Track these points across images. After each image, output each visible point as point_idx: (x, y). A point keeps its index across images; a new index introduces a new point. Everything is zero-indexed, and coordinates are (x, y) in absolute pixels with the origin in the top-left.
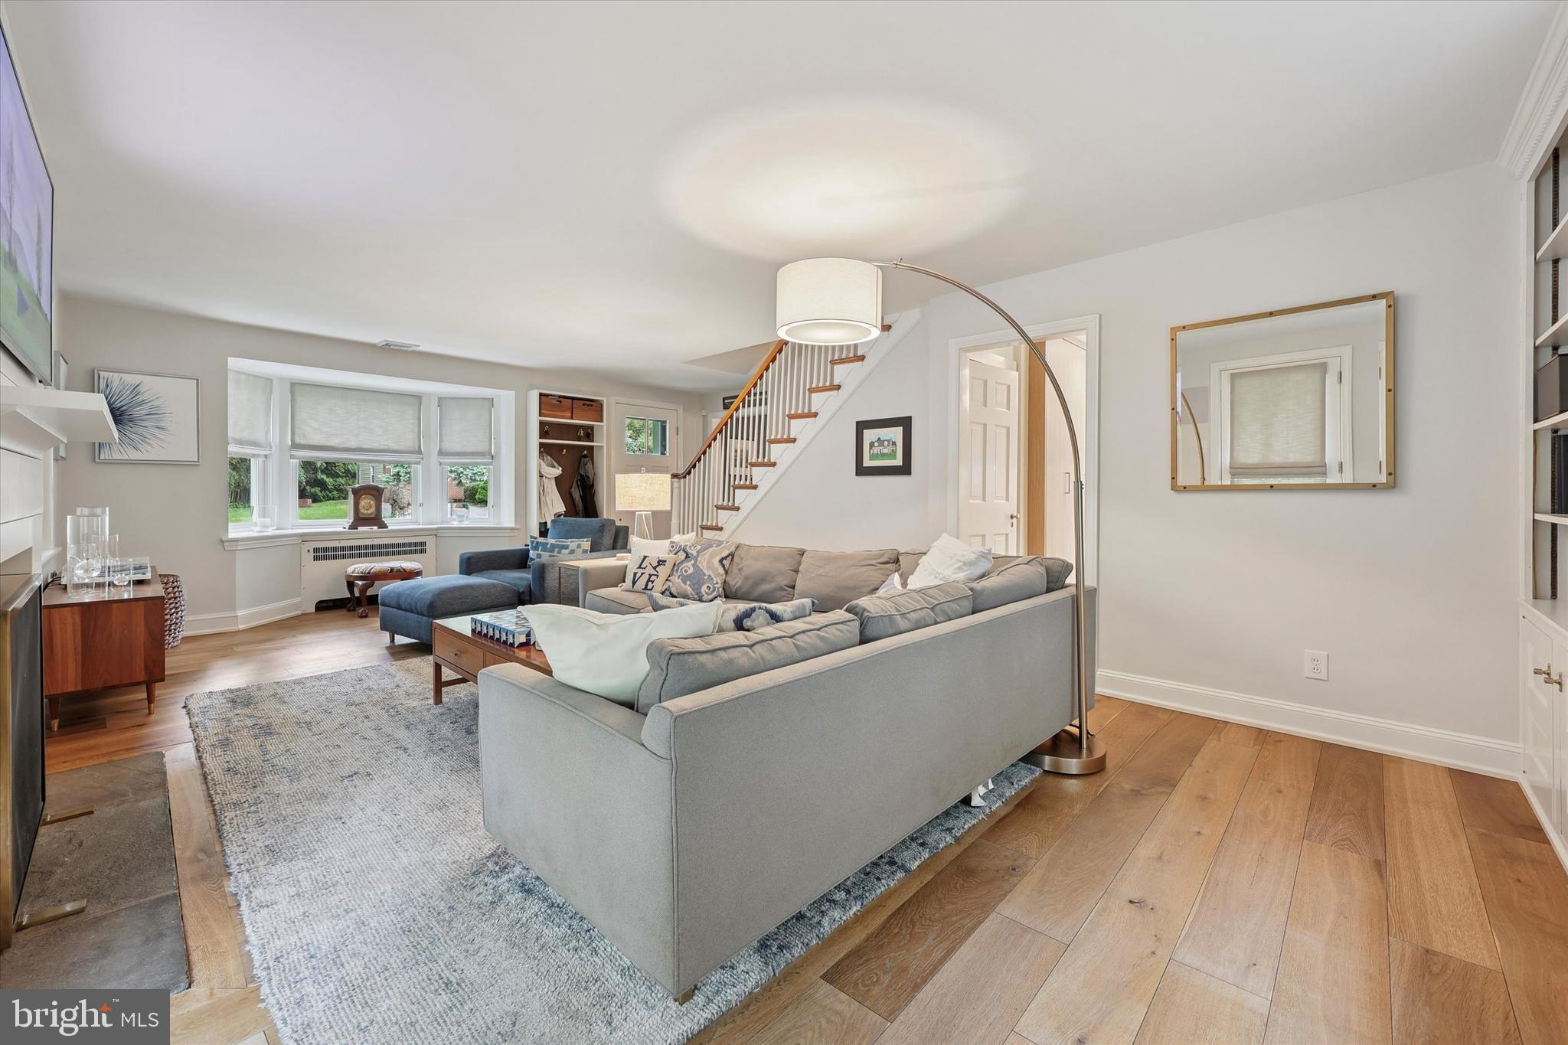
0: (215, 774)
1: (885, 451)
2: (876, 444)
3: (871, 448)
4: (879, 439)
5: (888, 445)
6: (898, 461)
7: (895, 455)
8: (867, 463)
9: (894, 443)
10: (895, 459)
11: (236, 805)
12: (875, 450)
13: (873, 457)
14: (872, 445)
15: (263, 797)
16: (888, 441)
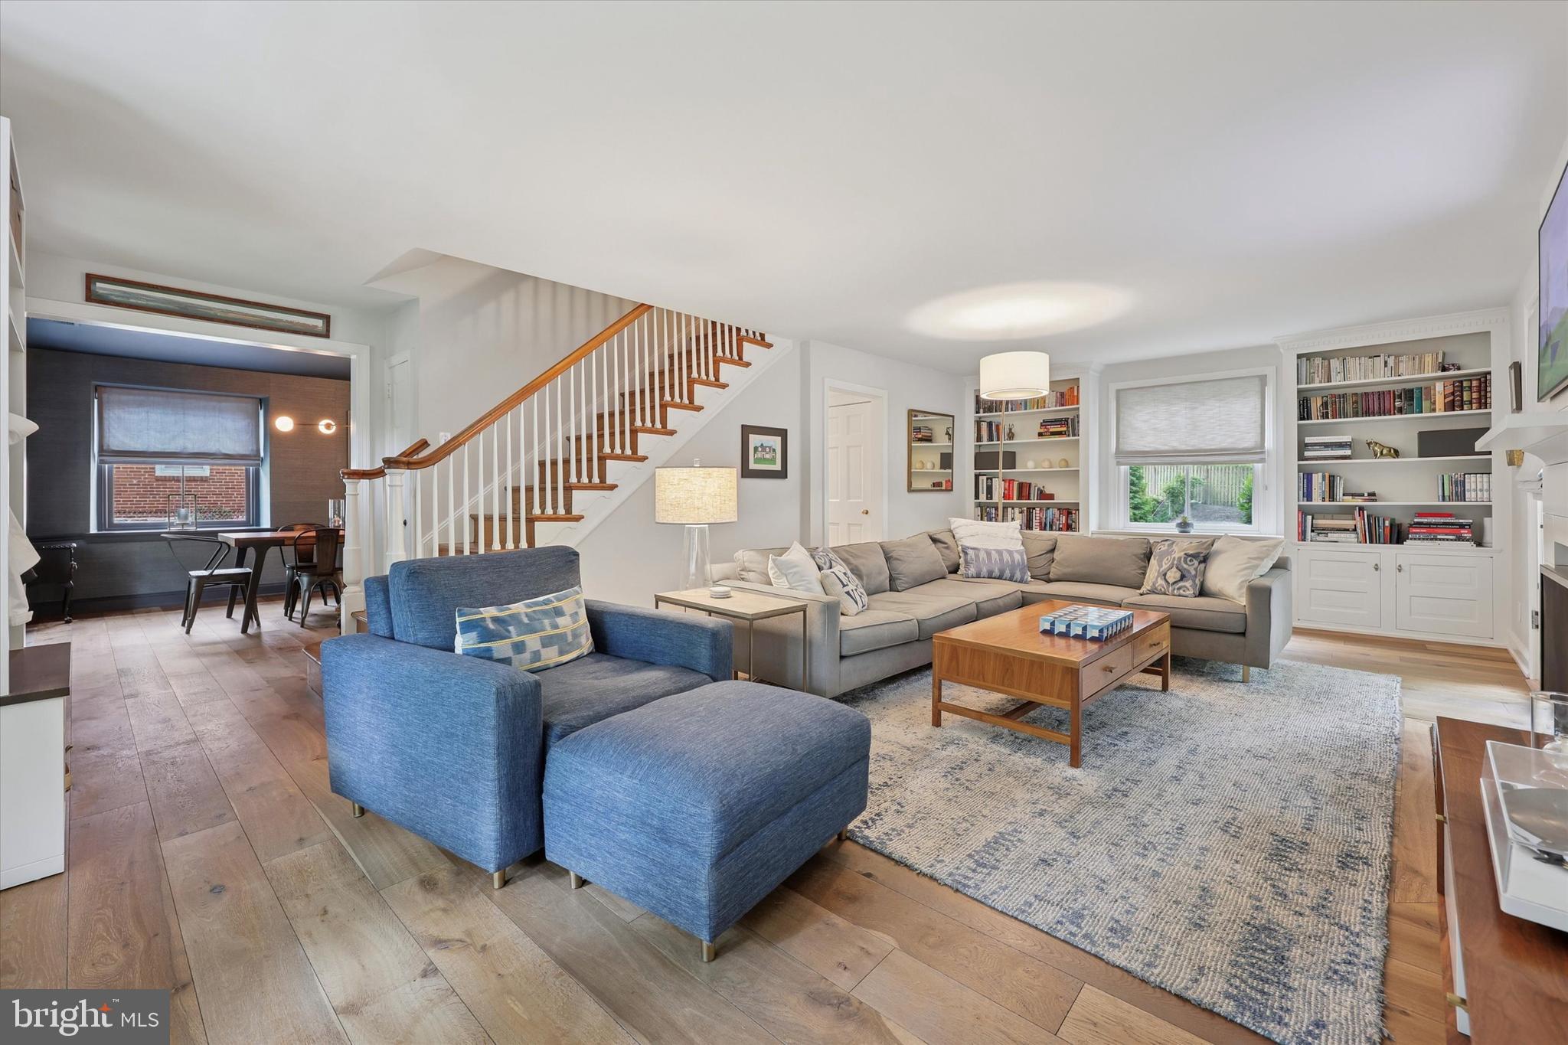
0: (1381, 820)
1: (767, 456)
2: (760, 449)
3: (755, 452)
4: (762, 445)
5: (770, 451)
6: (778, 467)
7: (775, 461)
8: (752, 466)
9: (774, 450)
10: (775, 464)
11: (1374, 781)
12: (759, 455)
13: (757, 461)
14: (756, 449)
15: (1347, 777)
16: (770, 448)
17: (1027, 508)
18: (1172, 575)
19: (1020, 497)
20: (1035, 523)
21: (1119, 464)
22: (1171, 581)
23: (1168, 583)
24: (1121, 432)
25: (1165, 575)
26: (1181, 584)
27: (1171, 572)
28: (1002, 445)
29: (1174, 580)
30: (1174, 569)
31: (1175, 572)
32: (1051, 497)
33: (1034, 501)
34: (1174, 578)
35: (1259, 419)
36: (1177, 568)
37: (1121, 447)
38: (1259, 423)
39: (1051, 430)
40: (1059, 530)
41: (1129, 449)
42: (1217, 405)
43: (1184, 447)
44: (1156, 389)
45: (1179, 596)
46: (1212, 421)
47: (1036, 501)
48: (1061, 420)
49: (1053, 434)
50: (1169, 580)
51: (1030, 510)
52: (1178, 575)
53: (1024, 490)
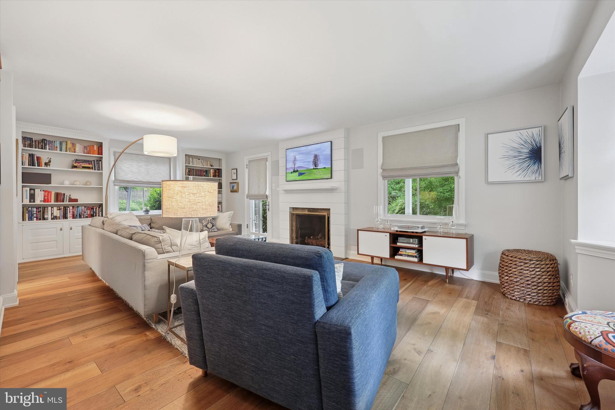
17: (64, 207)
18: (210, 225)
19: (57, 200)
20: (69, 215)
21: (115, 185)
22: (210, 227)
23: (209, 228)
24: (116, 171)
25: (206, 226)
26: (213, 228)
27: (209, 225)
28: (42, 170)
29: (211, 227)
30: (210, 224)
31: (211, 224)
32: (76, 200)
33: (66, 203)
34: (211, 226)
35: (169, 173)
36: (211, 223)
37: (117, 177)
38: (169, 174)
39: (82, 165)
40: (86, 218)
41: (121, 179)
42: (156, 166)
43: (144, 180)
44: (132, 155)
45: (214, 232)
46: (154, 171)
47: (67, 203)
48: (88, 161)
49: (84, 167)
50: (209, 227)
51: (65, 208)
52: (212, 225)
53: (59, 197)
